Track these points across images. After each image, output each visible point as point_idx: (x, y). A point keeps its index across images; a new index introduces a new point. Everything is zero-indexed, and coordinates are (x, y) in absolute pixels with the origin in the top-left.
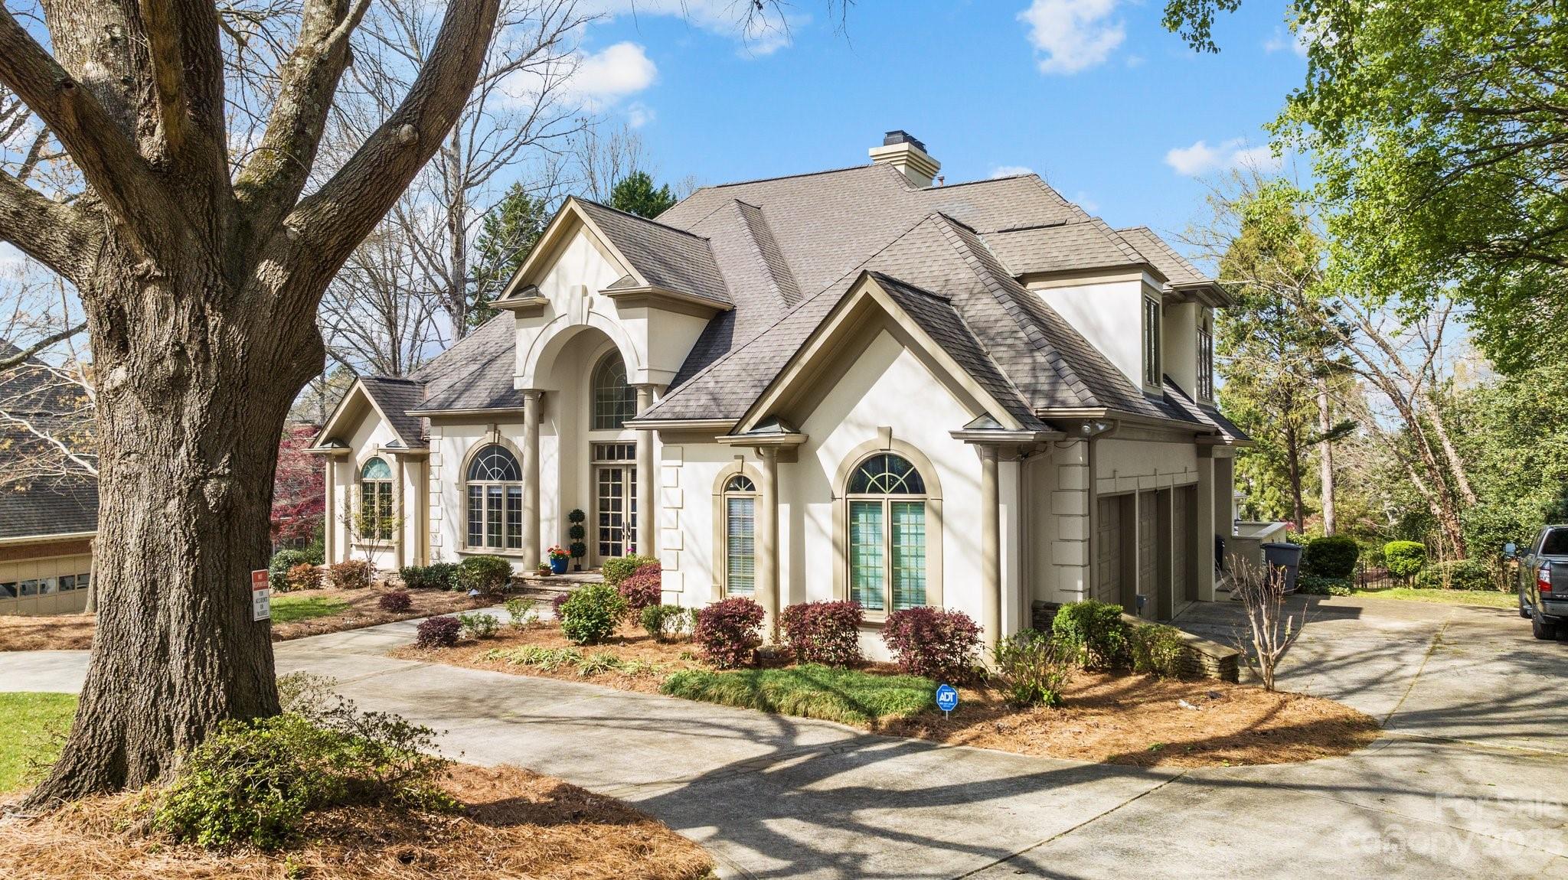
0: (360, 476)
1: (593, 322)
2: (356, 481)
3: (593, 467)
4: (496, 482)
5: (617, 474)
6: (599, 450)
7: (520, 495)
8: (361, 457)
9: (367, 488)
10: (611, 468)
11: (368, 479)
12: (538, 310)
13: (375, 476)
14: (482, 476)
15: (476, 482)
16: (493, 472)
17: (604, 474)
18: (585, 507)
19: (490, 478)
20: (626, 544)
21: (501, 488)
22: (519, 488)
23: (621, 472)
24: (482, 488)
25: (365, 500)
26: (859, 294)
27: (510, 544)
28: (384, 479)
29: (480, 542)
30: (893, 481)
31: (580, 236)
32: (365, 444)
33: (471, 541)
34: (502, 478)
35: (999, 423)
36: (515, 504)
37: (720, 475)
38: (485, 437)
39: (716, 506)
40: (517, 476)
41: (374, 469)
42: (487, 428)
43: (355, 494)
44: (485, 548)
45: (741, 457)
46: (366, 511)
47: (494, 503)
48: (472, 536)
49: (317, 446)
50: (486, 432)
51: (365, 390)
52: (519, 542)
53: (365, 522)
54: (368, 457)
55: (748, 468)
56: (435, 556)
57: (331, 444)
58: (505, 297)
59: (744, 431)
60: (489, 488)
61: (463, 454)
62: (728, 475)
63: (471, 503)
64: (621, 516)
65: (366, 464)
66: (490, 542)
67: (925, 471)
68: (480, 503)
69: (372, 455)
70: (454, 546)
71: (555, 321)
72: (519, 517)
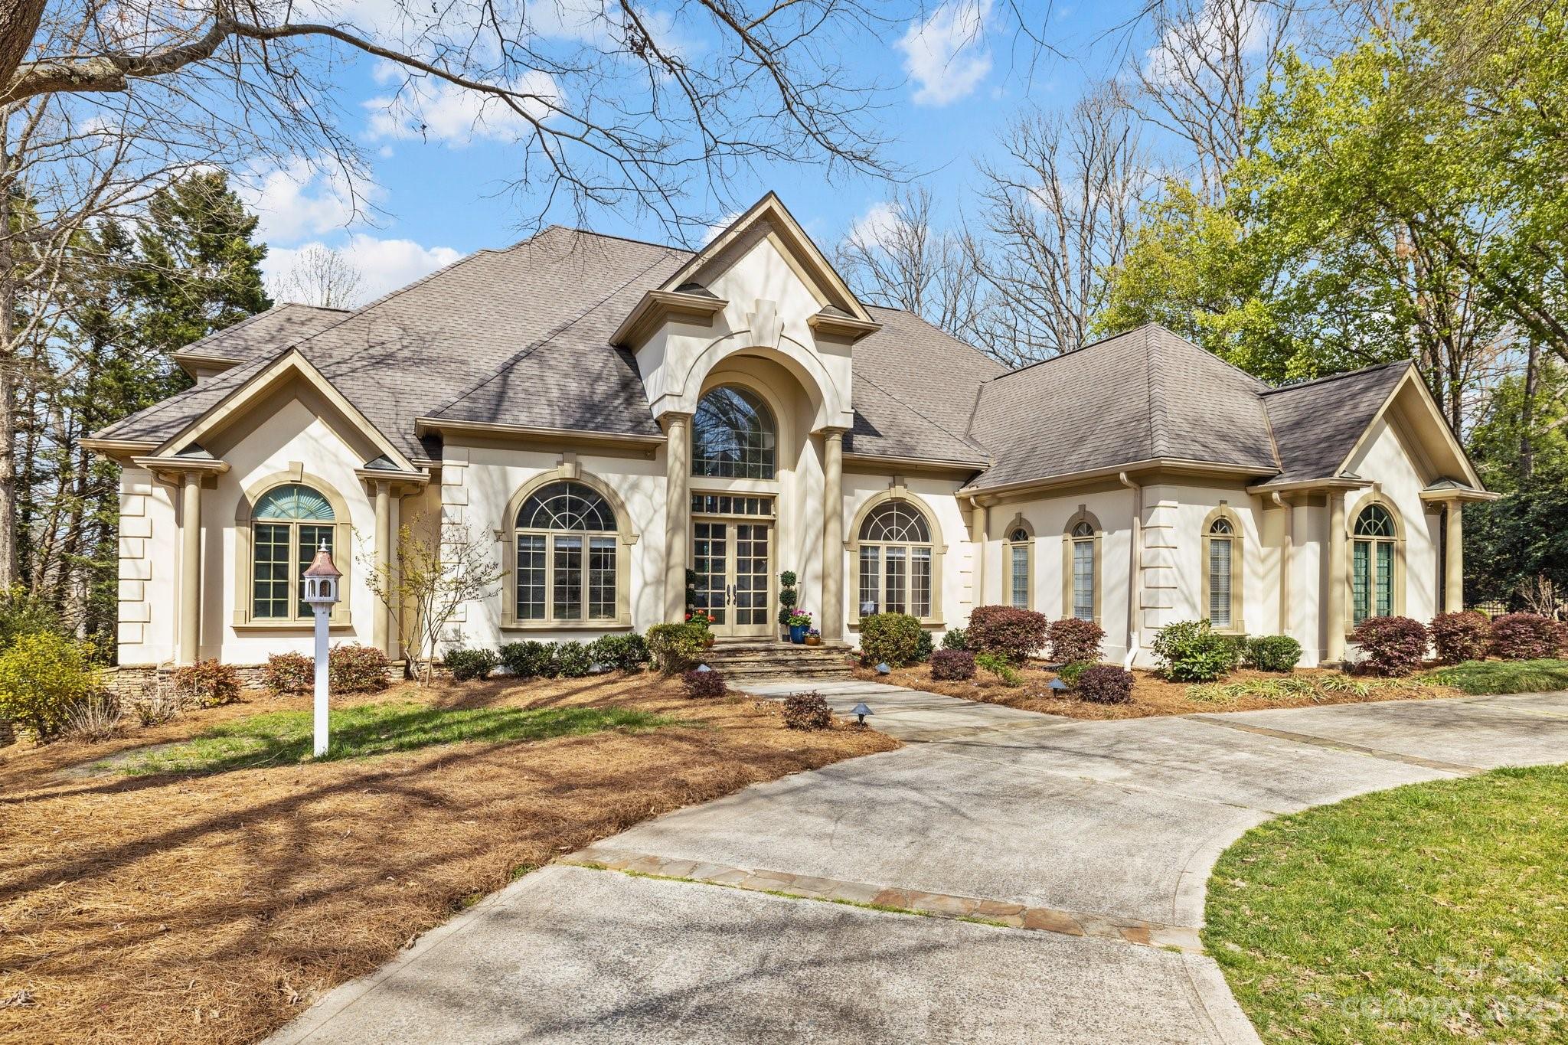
0: (246, 514)
1: (785, 347)
2: (239, 522)
3: (692, 519)
4: (564, 531)
5: (719, 531)
6: (698, 500)
7: (613, 550)
8: (253, 483)
9: (261, 532)
10: (711, 523)
11: (264, 518)
12: (707, 317)
13: (289, 513)
14: (543, 522)
15: (530, 531)
16: (563, 519)
17: (700, 530)
18: (690, 566)
19: (556, 526)
20: (731, 610)
21: (579, 539)
22: (613, 540)
23: (724, 527)
24: (544, 538)
25: (261, 553)
26: (1405, 378)
27: (594, 612)
28: (311, 521)
29: (539, 612)
30: (1376, 525)
31: (765, 243)
32: (268, 462)
33: (522, 611)
34: (579, 527)
35: (1470, 486)
36: (603, 561)
37: (1207, 519)
38: (557, 470)
39: (1204, 548)
40: (611, 525)
41: (287, 503)
42: (559, 457)
43: (236, 544)
44: (550, 621)
45: (1225, 502)
46: (260, 571)
47: (568, 560)
48: (525, 603)
49: (168, 455)
50: (560, 463)
51: (309, 373)
52: (610, 611)
53: (260, 590)
54: (274, 483)
55: (1230, 512)
56: (451, 636)
57: (204, 454)
58: (670, 288)
59: (1336, 475)
60: (557, 539)
61: (506, 490)
62: (1214, 519)
63: (523, 559)
64: (723, 578)
65: (266, 495)
66: (559, 611)
67: (1397, 518)
68: (540, 558)
69: (287, 480)
70: (490, 619)
71: (730, 336)
72: (610, 580)
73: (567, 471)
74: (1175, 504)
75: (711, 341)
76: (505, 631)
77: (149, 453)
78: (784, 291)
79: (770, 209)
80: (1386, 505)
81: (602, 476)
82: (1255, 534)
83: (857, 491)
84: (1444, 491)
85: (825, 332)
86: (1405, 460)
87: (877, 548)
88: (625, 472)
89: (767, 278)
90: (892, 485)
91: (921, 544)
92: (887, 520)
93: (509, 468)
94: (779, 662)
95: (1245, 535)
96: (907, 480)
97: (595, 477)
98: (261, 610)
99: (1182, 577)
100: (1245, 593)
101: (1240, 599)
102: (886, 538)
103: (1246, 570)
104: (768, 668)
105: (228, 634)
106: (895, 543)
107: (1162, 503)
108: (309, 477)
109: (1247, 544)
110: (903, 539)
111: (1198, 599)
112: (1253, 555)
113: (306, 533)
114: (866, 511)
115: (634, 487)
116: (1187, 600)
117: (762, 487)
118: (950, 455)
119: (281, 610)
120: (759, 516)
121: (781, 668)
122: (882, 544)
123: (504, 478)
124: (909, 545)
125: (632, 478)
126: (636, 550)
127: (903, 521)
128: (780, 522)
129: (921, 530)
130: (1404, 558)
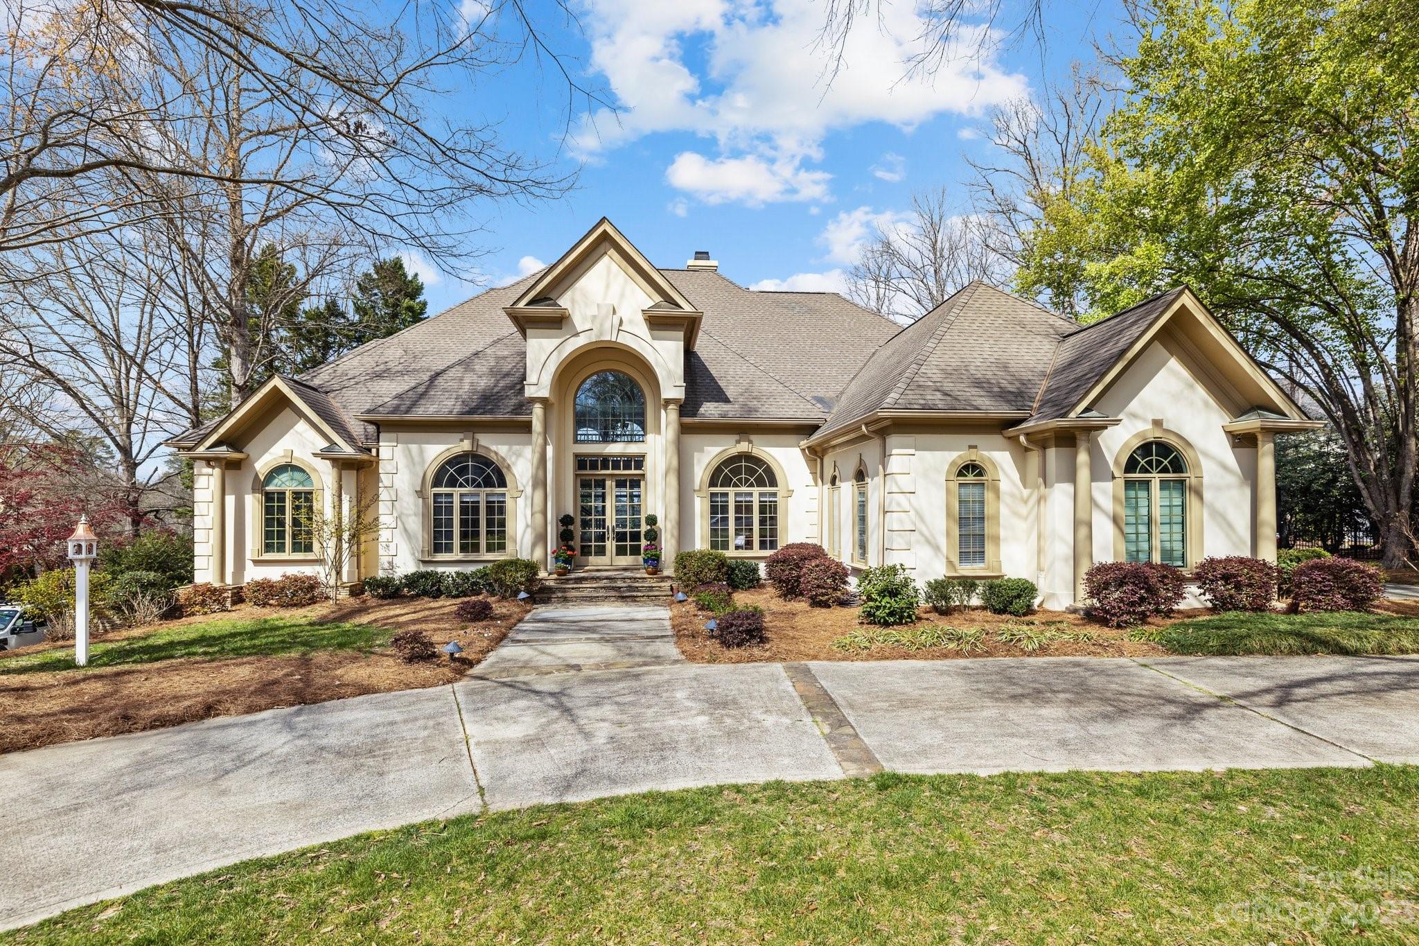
0: (259, 486)
1: (625, 339)
2: (254, 491)
3: (576, 476)
4: (467, 489)
5: (601, 484)
6: (582, 462)
7: (504, 502)
8: (262, 465)
9: (269, 497)
10: (593, 478)
11: (270, 488)
12: (559, 322)
13: (285, 484)
14: (452, 483)
15: (443, 490)
16: (467, 481)
17: (585, 484)
18: (571, 512)
19: (461, 485)
20: (611, 545)
21: (478, 495)
22: (504, 495)
23: (604, 481)
24: (451, 495)
25: (268, 510)
26: (1176, 306)
27: (490, 549)
28: (300, 488)
29: (449, 549)
30: (1159, 463)
31: (606, 259)
32: (272, 450)
33: (437, 548)
34: (479, 486)
35: (1284, 415)
36: (497, 511)
37: (953, 463)
38: (459, 445)
39: (948, 491)
40: (503, 484)
41: (284, 477)
42: (461, 436)
43: (253, 504)
44: (457, 555)
45: (975, 447)
46: (268, 522)
47: (470, 510)
48: (439, 542)
49: (201, 450)
50: (462, 440)
51: (286, 390)
52: (502, 547)
53: (268, 535)
54: (274, 464)
55: (982, 457)
56: (386, 566)
57: (224, 448)
58: (522, 304)
59: (1073, 415)
60: (461, 495)
61: (423, 461)
62: (961, 463)
63: (437, 511)
64: (604, 520)
65: (272, 472)
66: (464, 548)
67: (1188, 455)
68: (450, 510)
69: (283, 462)
70: (413, 554)
71: (577, 334)
72: (502, 524)
73: (466, 445)
74: (912, 451)
75: (560, 341)
76: (424, 562)
77: (190, 449)
78: (622, 295)
79: (605, 231)
80: (1172, 441)
81: (494, 448)
82: (1016, 476)
83: (706, 449)
84: (1250, 423)
85: (657, 323)
86: (1201, 391)
87: (726, 495)
88: (510, 444)
89: (608, 286)
90: (738, 442)
91: (768, 489)
92: (736, 472)
93: (425, 446)
94: (613, 588)
95: (1002, 476)
96: (753, 437)
97: (488, 449)
98: (268, 548)
99: (922, 519)
100: (1002, 533)
101: (996, 539)
102: (736, 485)
103: (1004, 511)
104: (602, 593)
105: (249, 564)
106: (744, 489)
107: (894, 451)
108: (297, 459)
109: (1004, 486)
110: (751, 485)
111: (942, 541)
112: (1012, 495)
113: (297, 495)
114: (715, 464)
115: (519, 455)
116: (928, 542)
117: (633, 449)
118: (790, 414)
119: (281, 548)
120: (633, 472)
121: (613, 593)
122: (731, 491)
123: (421, 452)
124: (756, 491)
125: (515, 448)
126: (520, 501)
127: (751, 472)
128: (649, 476)
129: (767, 477)
130: (1200, 496)
